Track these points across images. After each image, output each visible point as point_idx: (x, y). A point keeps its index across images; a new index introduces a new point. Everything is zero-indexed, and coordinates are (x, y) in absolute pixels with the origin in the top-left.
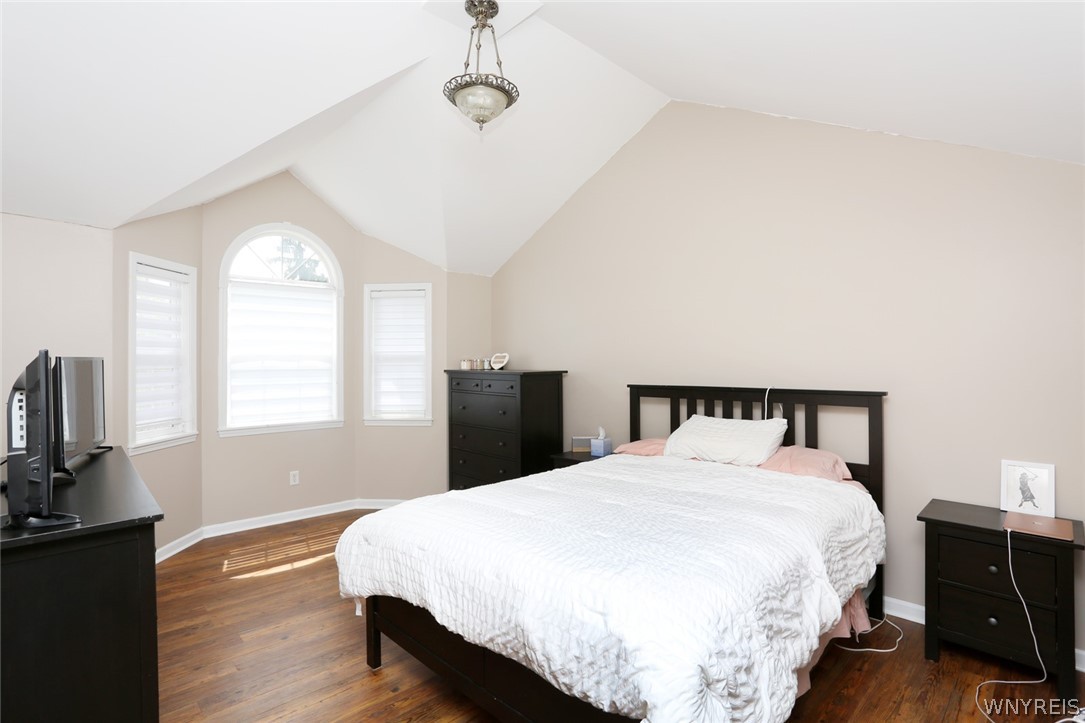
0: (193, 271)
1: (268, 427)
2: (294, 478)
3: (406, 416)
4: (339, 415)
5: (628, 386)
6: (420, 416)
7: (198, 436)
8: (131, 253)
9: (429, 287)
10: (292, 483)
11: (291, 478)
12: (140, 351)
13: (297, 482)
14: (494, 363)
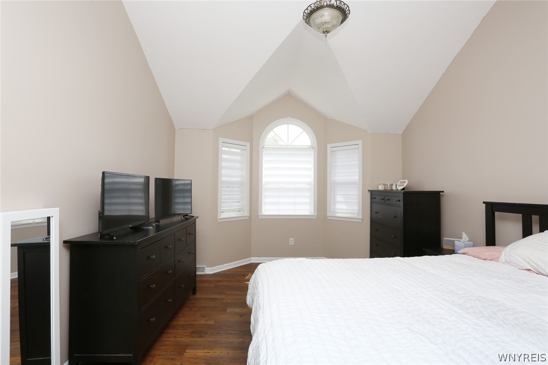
0: (248, 144)
1: (279, 215)
2: (292, 241)
3: (349, 215)
4: (314, 212)
5: (484, 203)
6: (356, 216)
7: (250, 217)
8: (220, 138)
9: (360, 142)
10: (290, 244)
11: (290, 242)
12: (224, 179)
13: (293, 244)
14: (399, 186)
